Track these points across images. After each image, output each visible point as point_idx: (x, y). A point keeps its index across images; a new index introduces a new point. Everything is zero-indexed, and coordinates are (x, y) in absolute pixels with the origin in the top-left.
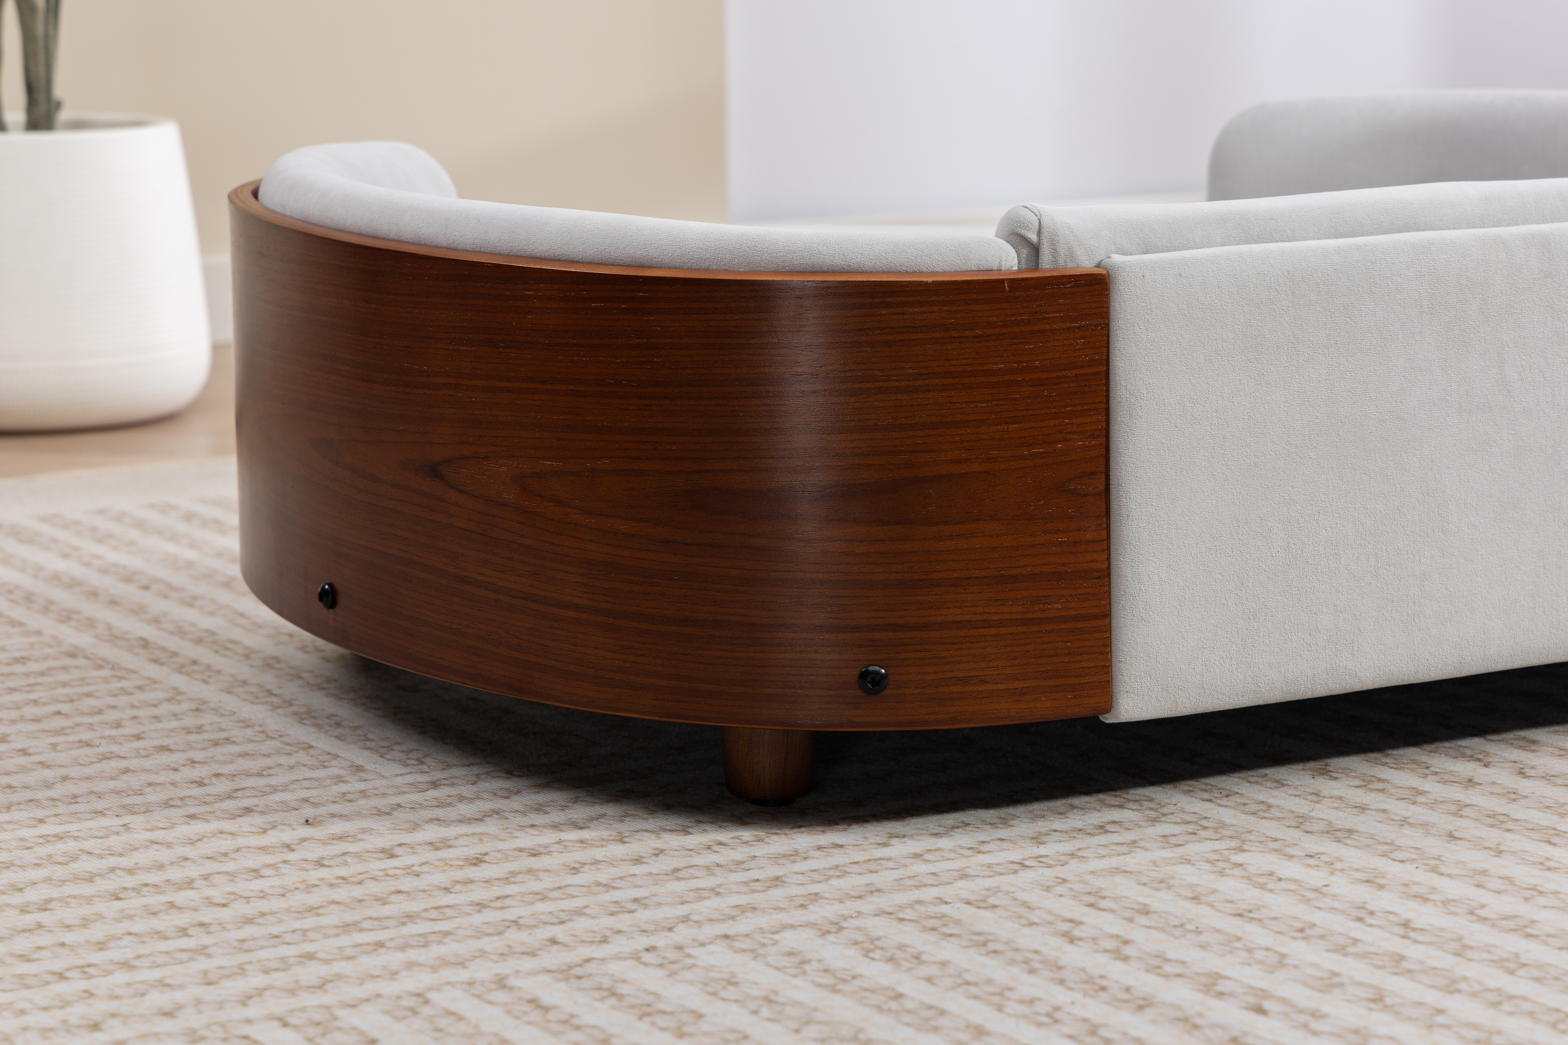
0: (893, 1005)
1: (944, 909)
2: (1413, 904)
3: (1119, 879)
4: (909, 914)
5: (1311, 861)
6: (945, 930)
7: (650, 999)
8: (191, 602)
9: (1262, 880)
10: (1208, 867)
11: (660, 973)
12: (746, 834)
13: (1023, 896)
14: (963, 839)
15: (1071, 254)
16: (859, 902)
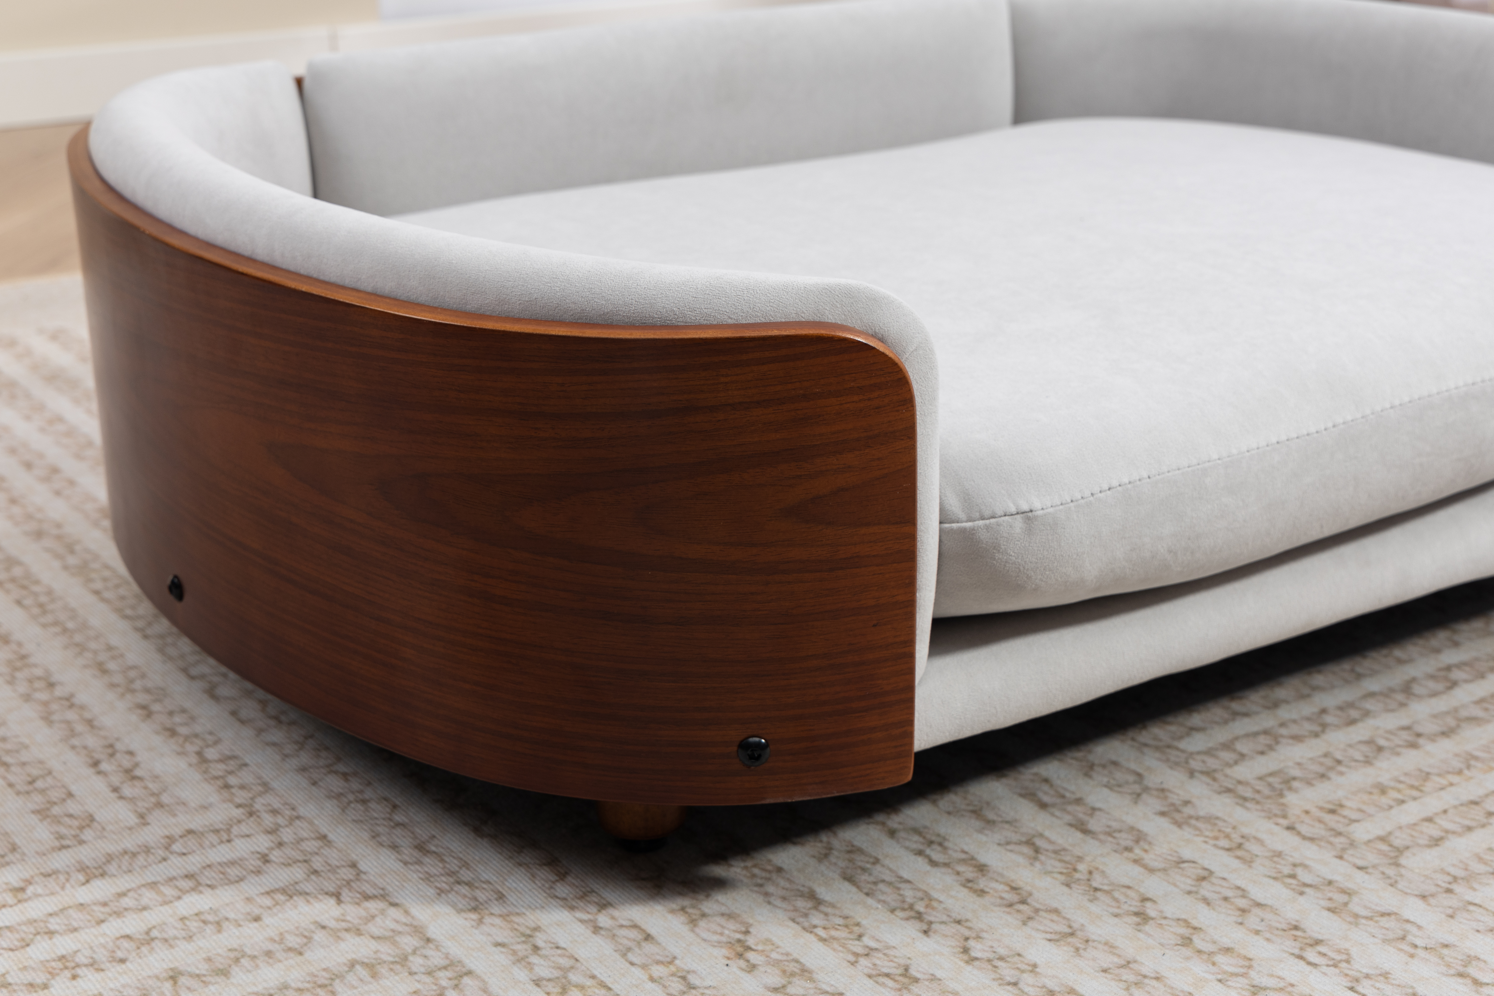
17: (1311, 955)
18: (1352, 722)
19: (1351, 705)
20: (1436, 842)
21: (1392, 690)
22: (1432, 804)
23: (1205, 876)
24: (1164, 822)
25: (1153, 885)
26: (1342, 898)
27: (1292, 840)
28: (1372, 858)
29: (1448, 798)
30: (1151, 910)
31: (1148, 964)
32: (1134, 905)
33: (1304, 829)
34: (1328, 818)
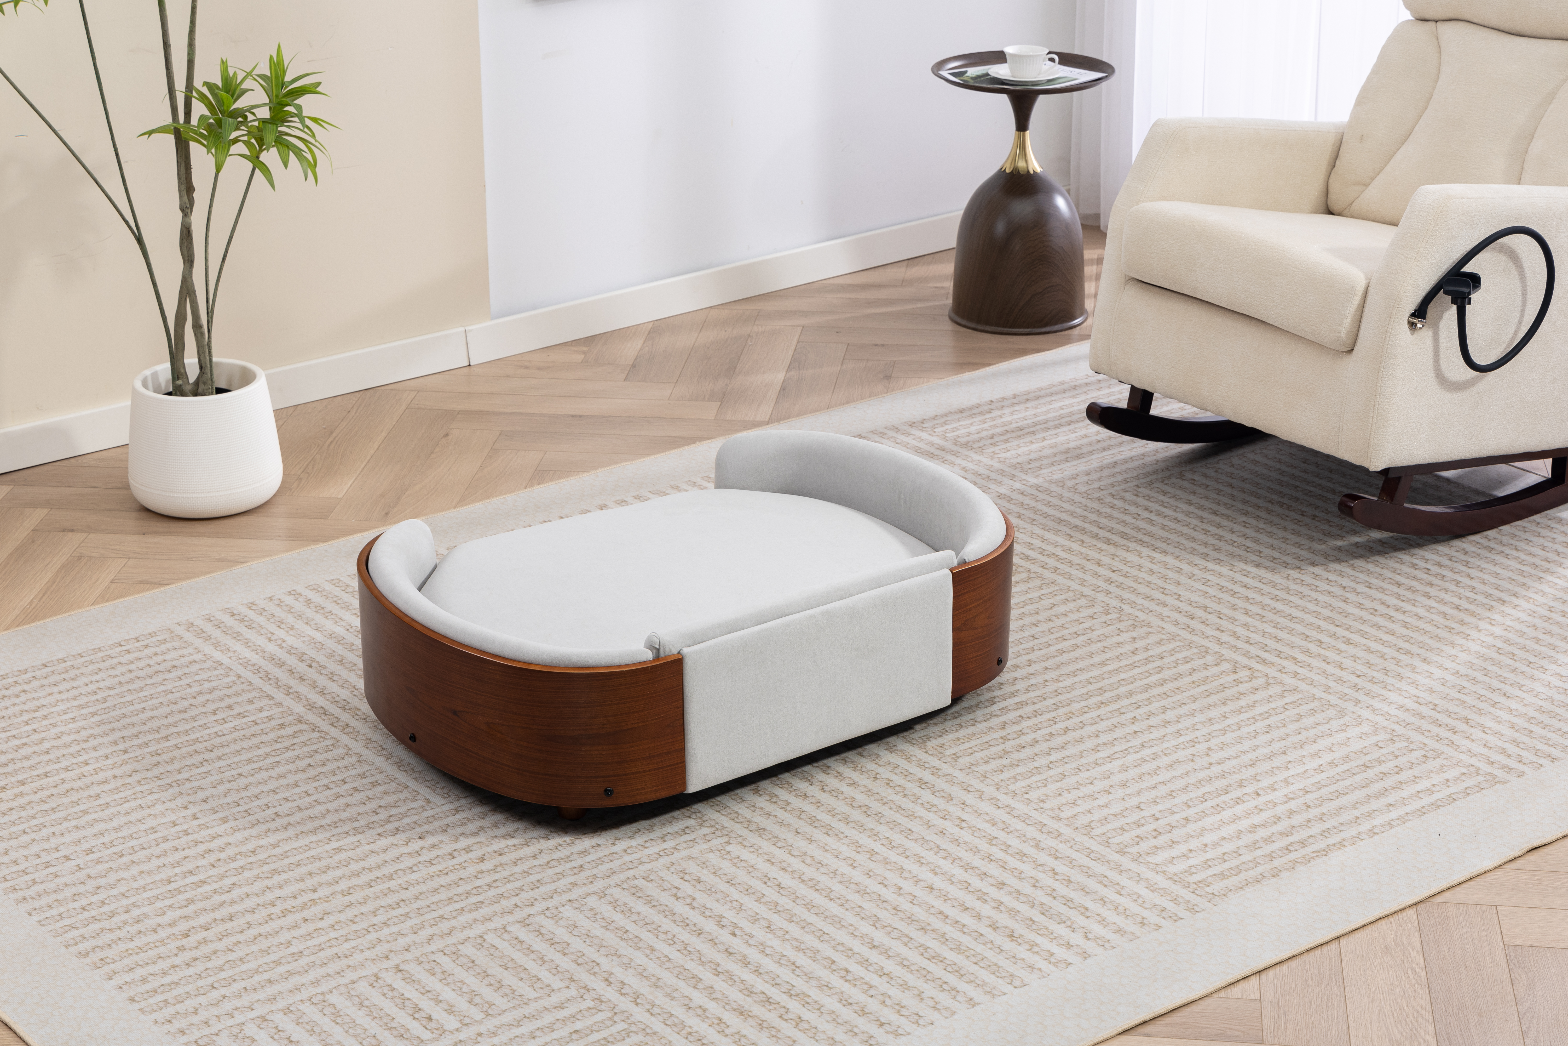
0: (625, 936)
1: (636, 882)
2: (782, 873)
3: (690, 862)
4: (625, 886)
5: (752, 849)
6: (638, 894)
7: (552, 936)
8: (331, 677)
9: (735, 861)
10: (718, 854)
11: (552, 922)
12: (568, 839)
13: (662, 874)
14: (638, 840)
15: (670, 651)
16: (609, 880)
17: (923, 786)
18: (955, 718)
19: (957, 712)
20: (970, 754)
21: (972, 706)
22: (973, 743)
23: (897, 766)
24: (887, 752)
25: (880, 770)
26: (936, 771)
27: (926, 755)
28: (949, 759)
29: (979, 741)
30: (878, 776)
31: (875, 791)
32: (874, 775)
33: (930, 752)
34: (939, 749)
